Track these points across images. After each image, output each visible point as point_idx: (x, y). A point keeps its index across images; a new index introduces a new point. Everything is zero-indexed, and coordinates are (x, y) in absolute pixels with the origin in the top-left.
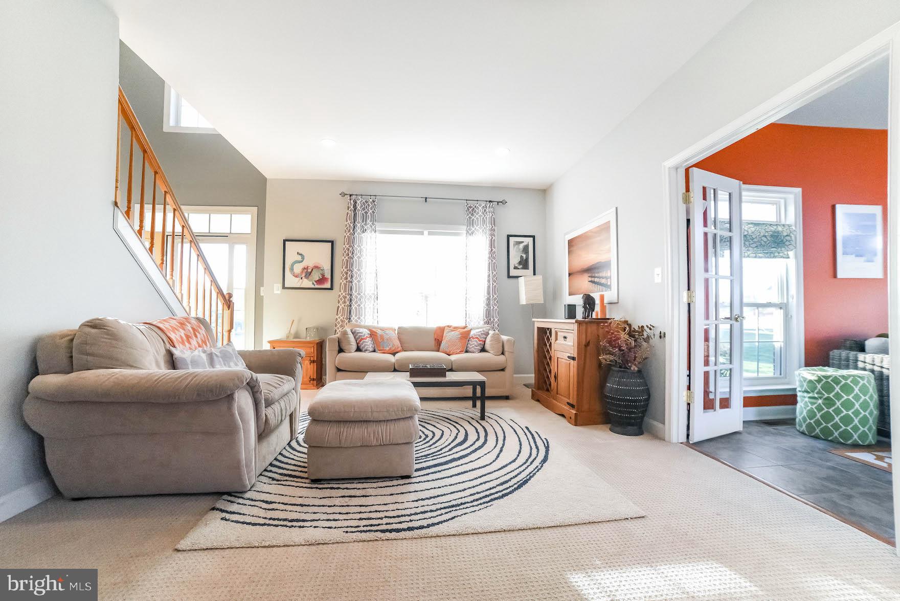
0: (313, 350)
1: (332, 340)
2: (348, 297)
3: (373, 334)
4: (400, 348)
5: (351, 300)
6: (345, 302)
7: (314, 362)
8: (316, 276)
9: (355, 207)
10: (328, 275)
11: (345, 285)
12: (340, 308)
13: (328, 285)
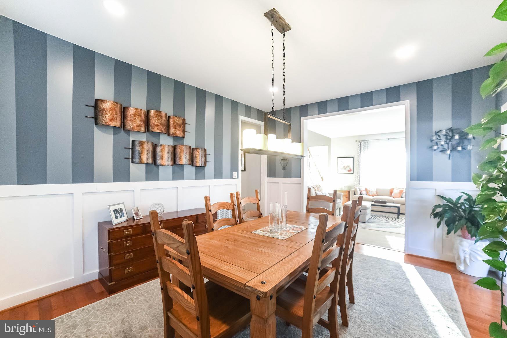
0: (347, 194)
1: (352, 191)
2: (359, 176)
3: (366, 190)
4: (376, 194)
5: (360, 177)
6: (357, 178)
7: (347, 197)
8: (348, 169)
9: (361, 145)
10: (352, 169)
11: (358, 172)
12: (356, 180)
13: (352, 172)
